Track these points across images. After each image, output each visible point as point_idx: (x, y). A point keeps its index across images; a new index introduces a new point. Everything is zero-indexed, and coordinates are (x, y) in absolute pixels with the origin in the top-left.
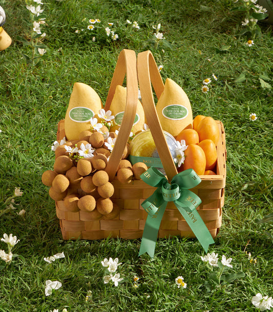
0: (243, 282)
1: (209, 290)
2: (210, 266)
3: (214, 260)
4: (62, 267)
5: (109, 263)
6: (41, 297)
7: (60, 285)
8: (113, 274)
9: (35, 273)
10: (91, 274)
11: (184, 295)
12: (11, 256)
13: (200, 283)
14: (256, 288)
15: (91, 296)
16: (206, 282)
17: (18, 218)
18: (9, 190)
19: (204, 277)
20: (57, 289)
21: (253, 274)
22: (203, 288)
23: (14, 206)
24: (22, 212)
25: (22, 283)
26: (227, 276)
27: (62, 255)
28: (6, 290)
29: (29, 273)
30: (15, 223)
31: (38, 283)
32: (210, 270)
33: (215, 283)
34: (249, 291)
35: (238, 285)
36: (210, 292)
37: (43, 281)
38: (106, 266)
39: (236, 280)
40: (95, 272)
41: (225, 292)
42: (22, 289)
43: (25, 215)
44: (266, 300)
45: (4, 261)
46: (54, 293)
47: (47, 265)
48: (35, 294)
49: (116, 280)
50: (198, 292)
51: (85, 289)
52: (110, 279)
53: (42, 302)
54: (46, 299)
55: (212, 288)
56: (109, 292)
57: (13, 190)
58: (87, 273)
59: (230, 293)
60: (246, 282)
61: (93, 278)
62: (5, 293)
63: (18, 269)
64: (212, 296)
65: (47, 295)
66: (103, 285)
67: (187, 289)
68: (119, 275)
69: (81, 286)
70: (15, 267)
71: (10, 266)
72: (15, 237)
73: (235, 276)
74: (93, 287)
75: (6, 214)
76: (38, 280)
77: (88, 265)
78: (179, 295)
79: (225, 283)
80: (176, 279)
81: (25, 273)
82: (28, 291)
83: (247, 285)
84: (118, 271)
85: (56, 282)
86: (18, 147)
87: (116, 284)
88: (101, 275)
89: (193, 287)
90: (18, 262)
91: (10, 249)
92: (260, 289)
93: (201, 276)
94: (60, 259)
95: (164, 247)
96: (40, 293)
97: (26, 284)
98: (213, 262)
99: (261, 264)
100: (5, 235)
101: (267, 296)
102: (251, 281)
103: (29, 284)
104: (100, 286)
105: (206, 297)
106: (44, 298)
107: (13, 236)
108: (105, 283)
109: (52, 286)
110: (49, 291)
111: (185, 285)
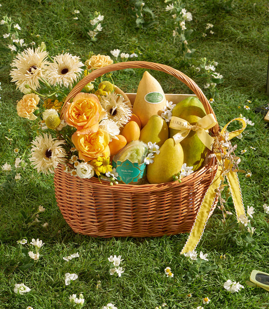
0: (217, 272)
1: (190, 279)
2: (191, 260)
3: (194, 256)
4: (77, 264)
5: (114, 259)
6: (62, 286)
7: (77, 277)
8: (117, 267)
9: (57, 269)
10: (100, 268)
11: (171, 282)
12: (38, 255)
13: (183, 274)
14: (226, 276)
15: (100, 285)
16: (188, 273)
17: (42, 228)
18: (34, 208)
19: (186, 270)
20: (74, 280)
21: (224, 267)
22: (186, 277)
23: (39, 219)
24: (45, 225)
25: (47, 276)
26: (204, 268)
27: (77, 255)
28: (35, 282)
29: (52, 269)
30: (40, 233)
31: (60, 276)
32: (191, 264)
33: (195, 273)
34: (221, 279)
35: (213, 275)
36: (192, 280)
37: (63, 274)
38: (112, 261)
39: (210, 272)
40: (103, 267)
41: (203, 280)
42: (47, 281)
43: (48, 227)
44: (235, 285)
45: (33, 260)
46: (72, 283)
47: (65, 263)
48: (58, 284)
49: (120, 272)
50: (182, 280)
51: (96, 280)
52: (115, 272)
53: (63, 290)
54: (66, 288)
55: (193, 278)
56: (114, 281)
57: (37, 209)
58: (97, 268)
59: (206, 280)
60: (218, 272)
61: (101, 271)
62: (34, 284)
63: (43, 266)
64: (193, 283)
65: (67, 284)
66: (109, 276)
67: (174, 278)
68: (121, 268)
69: (92, 277)
70: (41, 264)
71: (37, 264)
72: (41, 241)
73: (210, 268)
74: (102, 278)
75: (33, 226)
76: (59, 274)
77: (97, 262)
78: (168, 283)
79: (202, 273)
80: (165, 269)
81: (49, 269)
82: (52, 282)
83: (219, 274)
84: (120, 266)
85: (73, 275)
86: (39, 178)
87: (120, 275)
88: (108, 269)
89: (178, 277)
90: (43, 261)
91: (37, 250)
92: (229, 277)
93: (184, 269)
94: (76, 258)
95: (155, 248)
96: (61, 283)
97: (50, 277)
98: (193, 257)
99: (229, 259)
100: (33, 240)
101: (235, 282)
102: (222, 271)
103: (52, 277)
104: (107, 277)
105: (188, 284)
106: (64, 287)
107: (39, 240)
108: (111, 274)
109: (70, 278)
110: (68, 282)
111: (172, 275)
